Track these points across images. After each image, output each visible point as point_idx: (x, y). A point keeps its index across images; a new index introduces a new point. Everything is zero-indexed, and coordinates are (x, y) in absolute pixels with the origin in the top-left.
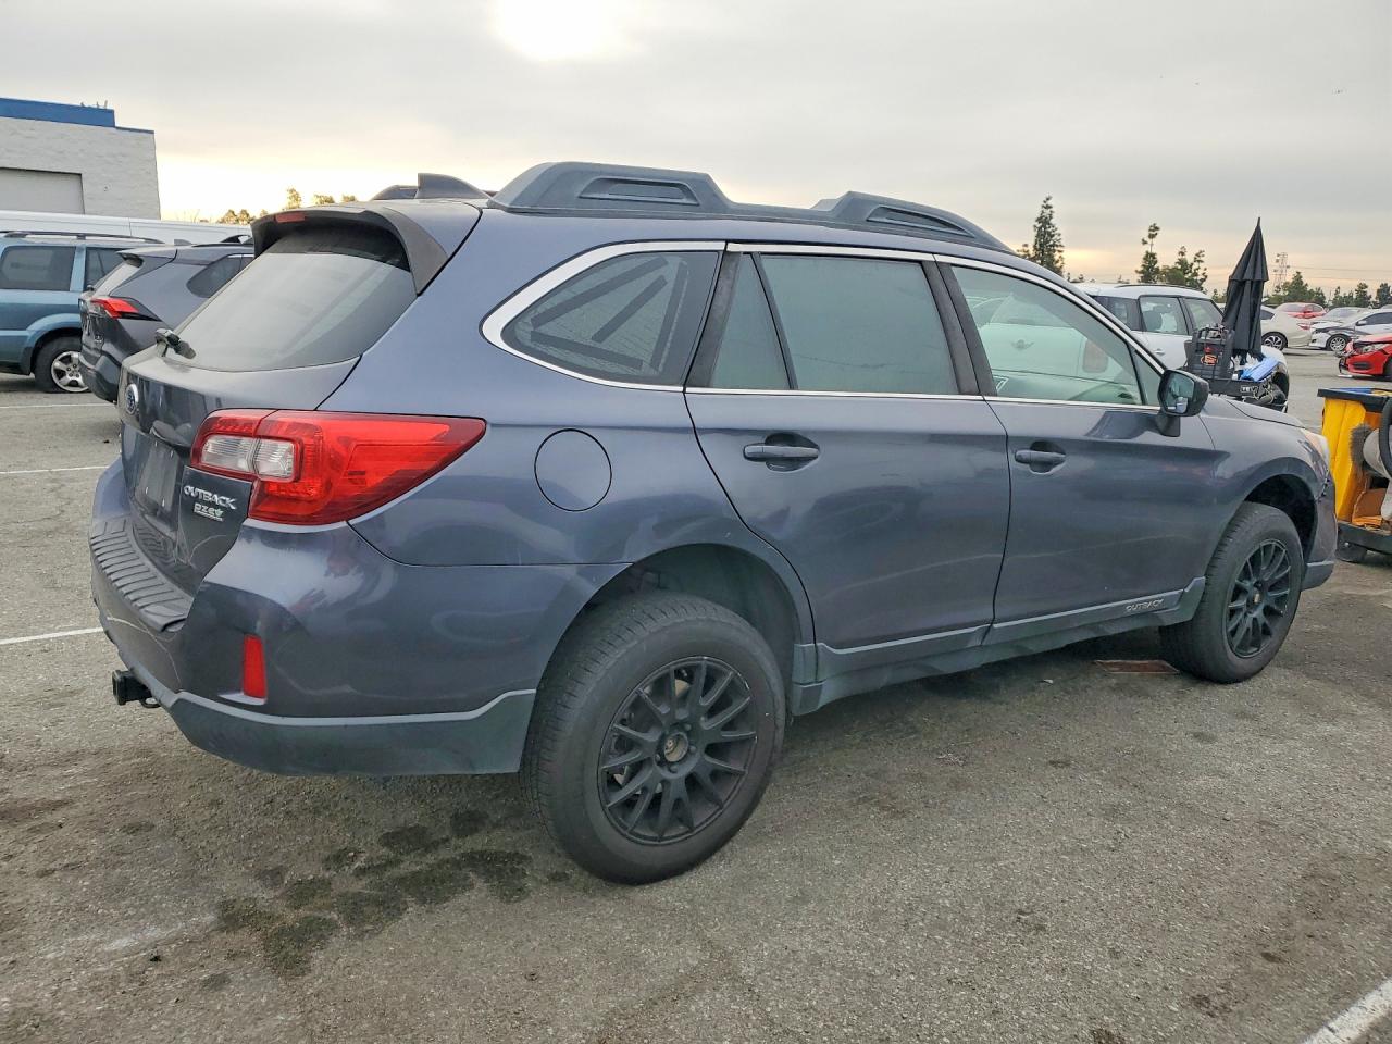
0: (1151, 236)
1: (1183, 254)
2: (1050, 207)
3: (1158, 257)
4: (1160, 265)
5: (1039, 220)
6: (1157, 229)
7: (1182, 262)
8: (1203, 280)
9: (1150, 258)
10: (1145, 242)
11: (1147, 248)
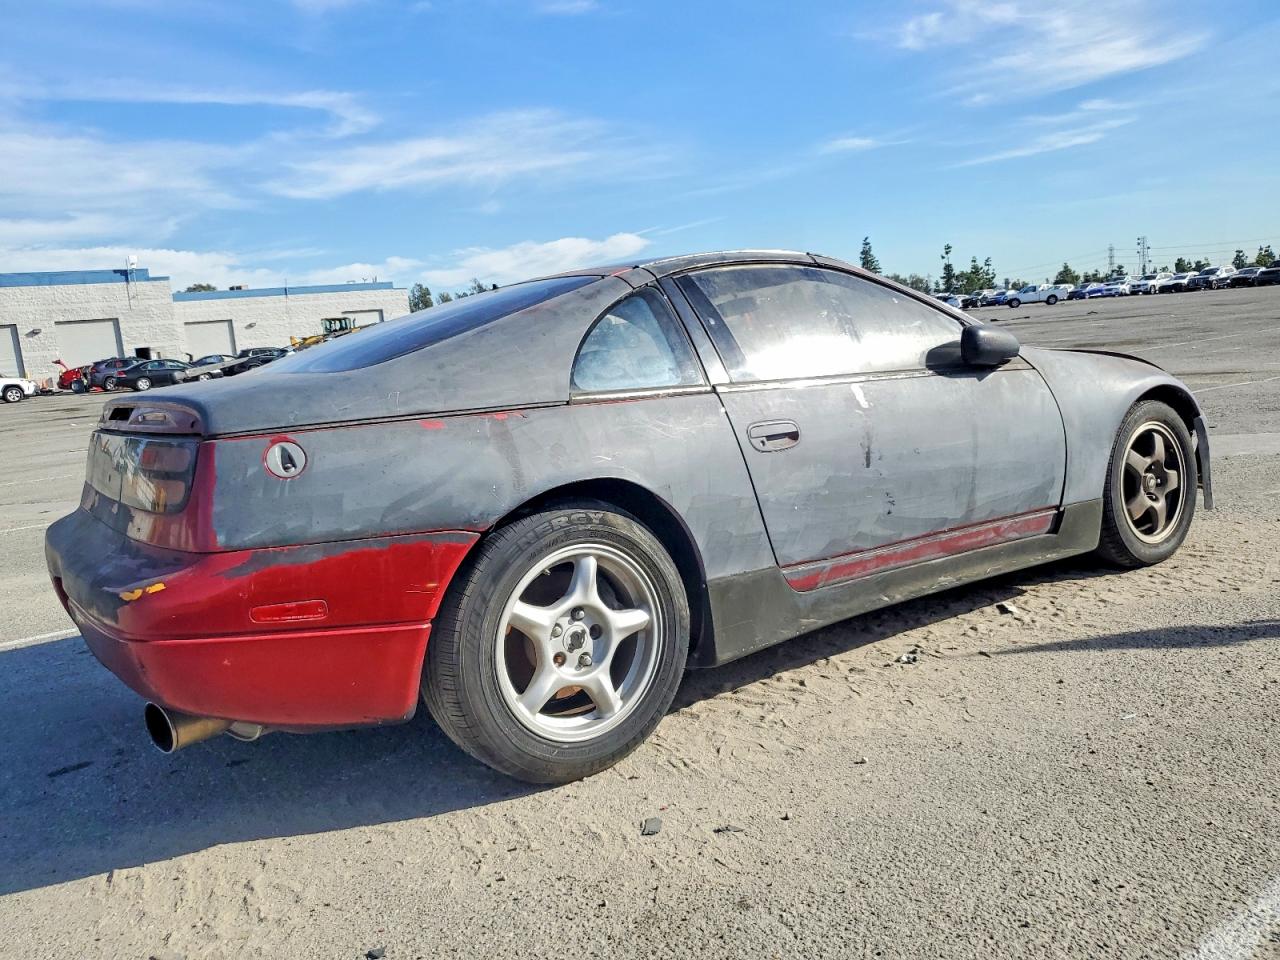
0: (947, 253)
1: (974, 261)
2: (869, 244)
3: (953, 266)
4: (956, 271)
5: (862, 253)
6: (949, 248)
7: (975, 267)
8: (993, 278)
9: (948, 268)
10: (943, 257)
11: (945, 261)
